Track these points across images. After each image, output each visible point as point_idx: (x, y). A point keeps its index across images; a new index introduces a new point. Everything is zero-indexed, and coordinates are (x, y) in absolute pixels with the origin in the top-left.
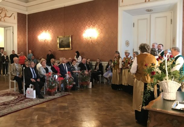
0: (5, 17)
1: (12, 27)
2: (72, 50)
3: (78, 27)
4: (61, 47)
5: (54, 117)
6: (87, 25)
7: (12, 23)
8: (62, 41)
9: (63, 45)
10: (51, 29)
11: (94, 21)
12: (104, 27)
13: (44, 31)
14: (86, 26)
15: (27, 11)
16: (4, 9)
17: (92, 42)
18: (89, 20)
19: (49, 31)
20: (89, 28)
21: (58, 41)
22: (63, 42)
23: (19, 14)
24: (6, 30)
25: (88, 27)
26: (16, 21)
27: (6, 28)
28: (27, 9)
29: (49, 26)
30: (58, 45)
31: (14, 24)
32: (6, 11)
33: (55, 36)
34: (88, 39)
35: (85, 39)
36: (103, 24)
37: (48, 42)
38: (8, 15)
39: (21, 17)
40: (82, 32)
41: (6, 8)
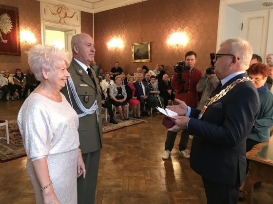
0: (65, 17)
1: (74, 31)
2: (151, 62)
3: (160, 30)
4: (136, 57)
5: (120, 152)
6: (173, 27)
7: (75, 26)
8: (138, 50)
9: (139, 55)
10: (124, 33)
11: (183, 21)
12: (198, 30)
13: (115, 36)
14: (171, 29)
15: (93, 9)
16: (64, 6)
17: (179, 51)
18: (176, 20)
19: (121, 35)
20: (176, 32)
21: (133, 50)
22: (139, 52)
23: (83, 13)
24: (67, 35)
25: (174, 30)
26: (79, 23)
27: (67, 33)
28: (93, 6)
29: (122, 29)
30: (133, 55)
31: (77, 26)
32: (66, 10)
33: (130, 44)
34: (174, 48)
35: (170, 47)
36: (195, 25)
37: (119, 51)
38: (69, 15)
39: (86, 18)
40: (166, 37)
41: (67, 5)
